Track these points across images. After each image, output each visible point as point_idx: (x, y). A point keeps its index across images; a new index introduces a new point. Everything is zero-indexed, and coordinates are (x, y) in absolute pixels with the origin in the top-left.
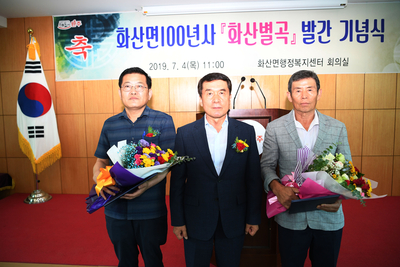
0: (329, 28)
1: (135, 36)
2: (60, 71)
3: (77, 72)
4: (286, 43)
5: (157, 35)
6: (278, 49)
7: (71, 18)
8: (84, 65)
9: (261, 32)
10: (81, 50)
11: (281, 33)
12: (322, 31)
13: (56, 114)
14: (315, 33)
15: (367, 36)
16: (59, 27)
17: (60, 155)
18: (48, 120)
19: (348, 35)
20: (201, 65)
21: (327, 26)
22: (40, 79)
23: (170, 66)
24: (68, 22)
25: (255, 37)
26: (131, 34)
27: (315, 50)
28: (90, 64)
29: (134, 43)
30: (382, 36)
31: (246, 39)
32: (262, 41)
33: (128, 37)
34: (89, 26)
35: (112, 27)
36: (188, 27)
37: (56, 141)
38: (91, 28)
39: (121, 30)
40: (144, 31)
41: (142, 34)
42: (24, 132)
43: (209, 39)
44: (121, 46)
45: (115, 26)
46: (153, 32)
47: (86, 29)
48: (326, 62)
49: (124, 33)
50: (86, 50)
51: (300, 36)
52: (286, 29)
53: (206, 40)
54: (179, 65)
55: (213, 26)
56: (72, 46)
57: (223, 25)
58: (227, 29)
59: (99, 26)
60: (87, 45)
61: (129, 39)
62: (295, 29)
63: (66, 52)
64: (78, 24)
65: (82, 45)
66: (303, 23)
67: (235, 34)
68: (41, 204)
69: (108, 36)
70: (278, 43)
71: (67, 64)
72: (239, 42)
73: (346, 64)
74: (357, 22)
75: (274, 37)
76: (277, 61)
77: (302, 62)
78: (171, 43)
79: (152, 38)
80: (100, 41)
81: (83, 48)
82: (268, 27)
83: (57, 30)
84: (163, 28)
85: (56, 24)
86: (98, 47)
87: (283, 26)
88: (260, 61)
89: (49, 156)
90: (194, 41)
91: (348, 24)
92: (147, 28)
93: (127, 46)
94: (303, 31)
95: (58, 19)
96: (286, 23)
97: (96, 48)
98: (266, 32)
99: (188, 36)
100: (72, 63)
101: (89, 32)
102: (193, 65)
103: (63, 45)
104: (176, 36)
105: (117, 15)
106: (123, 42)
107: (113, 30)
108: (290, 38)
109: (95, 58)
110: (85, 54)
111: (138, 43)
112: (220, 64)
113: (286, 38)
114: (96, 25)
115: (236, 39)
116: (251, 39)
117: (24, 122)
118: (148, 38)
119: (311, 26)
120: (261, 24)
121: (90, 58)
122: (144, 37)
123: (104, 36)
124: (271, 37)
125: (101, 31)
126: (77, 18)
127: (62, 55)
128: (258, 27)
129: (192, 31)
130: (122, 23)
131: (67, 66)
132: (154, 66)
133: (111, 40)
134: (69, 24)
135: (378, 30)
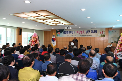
6: (83, 34)
18: (55, 42)
19: (92, 32)
21: (89, 31)
22: (54, 37)
23: (70, 36)
25: (80, 33)
27: (88, 34)
36: (72, 31)
37: (56, 45)
42: (52, 43)
43: (74, 33)
46: (68, 32)
51: (86, 32)
55: (75, 31)
60: (60, 33)
63: (57, 34)
67: (78, 32)
70: (83, 33)
73: (92, 36)
76: (83, 36)
82: (82, 31)
88: (81, 36)
89: (55, 46)
91: (92, 31)
96: (84, 31)
102: (72, 36)
104: (70, 32)
105: (64, 30)
109: (61, 35)
112: (76, 36)
117: (52, 42)
119: (87, 31)
128: (80, 31)
131: (57, 36)
132: (68, 36)
133: (63, 33)
134: (58, 31)
135: (96, 32)
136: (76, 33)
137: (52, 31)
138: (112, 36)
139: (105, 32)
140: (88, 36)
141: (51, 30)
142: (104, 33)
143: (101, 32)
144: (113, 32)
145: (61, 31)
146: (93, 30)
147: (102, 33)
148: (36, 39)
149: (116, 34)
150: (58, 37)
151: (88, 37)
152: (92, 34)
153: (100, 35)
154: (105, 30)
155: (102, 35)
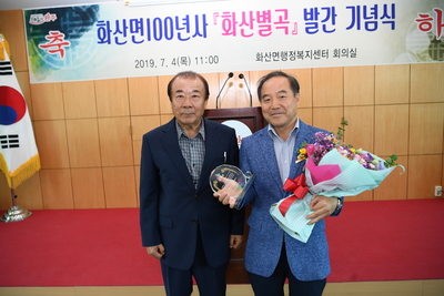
0: (334, 16)
1: (118, 30)
2: (35, 72)
3: (53, 72)
4: (287, 33)
5: (142, 28)
6: (278, 41)
7: (44, 12)
8: (62, 64)
9: (259, 22)
10: (57, 48)
11: (281, 22)
12: (327, 19)
13: (33, 121)
14: (319, 21)
15: (376, 23)
16: (31, 22)
17: (39, 167)
18: (23, 128)
19: (355, 22)
20: (194, 61)
21: (331, 13)
23: (158, 62)
24: (41, 16)
25: (252, 28)
26: (113, 27)
27: (319, 41)
28: (68, 63)
29: (116, 38)
30: (393, 23)
31: (242, 31)
32: (260, 31)
33: (109, 31)
34: (65, 20)
35: (91, 20)
36: (177, 18)
37: (34, 151)
38: (68, 23)
39: (101, 24)
40: (128, 25)
41: (125, 28)
43: (201, 32)
44: (102, 42)
45: (94, 20)
46: (138, 25)
47: (62, 24)
48: (331, 54)
49: (105, 27)
50: (62, 47)
51: (302, 25)
52: (286, 18)
53: (197, 33)
54: (168, 61)
55: (204, 16)
56: (46, 44)
57: (216, 14)
58: (220, 20)
59: (76, 19)
60: (64, 41)
61: (111, 34)
62: (296, 17)
63: (41, 51)
64: (52, 17)
65: (58, 42)
66: (305, 10)
67: (230, 27)
68: (19, 222)
69: (87, 30)
70: (277, 33)
71: (42, 63)
72: (234, 33)
73: (354, 55)
74: (365, 7)
75: (273, 26)
76: (277, 54)
77: (305, 54)
78: (158, 37)
79: (137, 31)
80: (78, 36)
81: (59, 45)
82: (267, 16)
83: (29, 25)
84: (148, 20)
85: (28, 18)
86: (77, 43)
87: (282, 14)
88: (258, 55)
89: (26, 168)
90: (184, 34)
91: (355, 11)
92: (131, 21)
93: (109, 42)
94: (306, 19)
95: (29, 13)
96: (286, 11)
97: (74, 44)
98: (264, 21)
99: (178, 29)
100: (48, 62)
101: (65, 26)
102: (184, 61)
103: (37, 42)
104: (164, 28)
105: (96, 7)
106: (104, 38)
107: (92, 24)
108: (291, 28)
109: (74, 56)
110: (62, 51)
111: (121, 38)
112: (214, 60)
113: (286, 28)
114: (72, 19)
115: (231, 31)
116: (247, 30)
118: (132, 32)
119: (314, 13)
120: (258, 13)
121: (67, 56)
122: (128, 30)
123: (83, 30)
124: (269, 26)
125: (79, 25)
126: (51, 11)
127: (36, 54)
128: (255, 17)
129: (181, 22)
130: (102, 16)
131: (42, 65)
132: (140, 64)
133: (91, 34)
134: (42, 19)
135: (390, 15)
136: (215, 29)
143: (425, 20)
147: (434, 23)
150: (51, 78)
151: (322, 63)
152: (359, 38)
153: (421, 41)
155: (435, 42)
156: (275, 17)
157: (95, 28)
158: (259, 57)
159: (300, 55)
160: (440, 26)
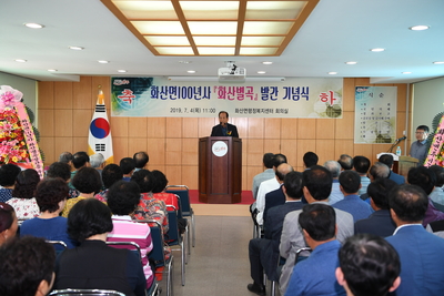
0: (277, 91)
1: (162, 92)
2: (113, 111)
3: (124, 111)
4: (252, 99)
5: (176, 91)
6: (247, 103)
7: (122, 79)
8: (129, 107)
9: (237, 92)
11: (249, 93)
12: (273, 93)
14: (269, 94)
15: (298, 97)
16: (115, 83)
18: (107, 141)
19: (288, 95)
20: (202, 111)
21: (275, 90)
22: (103, 115)
23: (183, 110)
25: (234, 95)
26: (160, 90)
27: (269, 104)
28: (133, 107)
29: (161, 96)
30: (307, 97)
31: (229, 96)
32: (238, 98)
33: (157, 92)
35: (148, 85)
36: (195, 88)
37: (111, 154)
38: (135, 85)
39: (153, 88)
40: (168, 89)
41: (166, 91)
42: (92, 147)
43: (207, 96)
45: (150, 85)
46: (173, 90)
47: (132, 86)
48: (275, 111)
49: (156, 90)
50: (131, 98)
51: (260, 95)
52: (252, 91)
53: (205, 96)
54: (189, 110)
55: (209, 88)
56: (122, 96)
57: (215, 87)
58: (217, 90)
59: (140, 84)
60: (132, 95)
61: (159, 93)
62: (257, 91)
63: (118, 99)
64: (127, 82)
65: (129, 95)
66: (262, 88)
67: (222, 94)
69: (146, 91)
70: (247, 99)
71: (119, 106)
72: (224, 98)
73: (287, 112)
74: (293, 88)
75: (245, 95)
76: (246, 110)
77: (261, 110)
78: (184, 97)
79: (173, 93)
80: (140, 93)
81: (129, 97)
82: (242, 89)
83: (113, 85)
84: (179, 88)
85: (113, 81)
87: (250, 89)
88: (236, 109)
90: (198, 96)
91: (288, 90)
92: (170, 87)
93: (157, 97)
94: (262, 92)
95: (114, 79)
96: (252, 88)
97: (138, 97)
98: (240, 92)
99: (195, 93)
100: (122, 106)
101: (134, 87)
102: (197, 110)
103: (117, 95)
104: (187, 92)
105: (152, 79)
106: (154, 96)
107: (149, 87)
108: (254, 97)
109: (137, 104)
110: (130, 101)
111: (164, 96)
112: (213, 111)
113: (252, 97)
115: (223, 96)
116: (231, 96)
117: (93, 141)
118: (170, 93)
119: (266, 90)
120: (237, 88)
121: (133, 103)
122: (168, 92)
123: (143, 90)
124: (243, 95)
125: (141, 87)
126: (127, 79)
127: (116, 101)
128: (236, 90)
129: (197, 90)
130: (154, 84)
131: (118, 107)
132: (173, 110)
133: (147, 93)
134: (121, 82)
135: (306, 93)
136: (214, 95)
137: (88, 82)
138: (369, 111)
139: (340, 96)
140: (271, 111)
141: (82, 77)
142: (338, 98)
143: (324, 96)
144: (371, 95)
145: (138, 84)
146: (294, 84)
147: (329, 98)
148: (19, 124)
149: (385, 107)
150: (123, 114)
151: (270, 116)
152: (289, 104)
153: (321, 107)
154: (340, 86)
155: (329, 107)
156: (246, 91)
157: (150, 89)
158: (237, 111)
159: (259, 111)
160: (332, 99)
